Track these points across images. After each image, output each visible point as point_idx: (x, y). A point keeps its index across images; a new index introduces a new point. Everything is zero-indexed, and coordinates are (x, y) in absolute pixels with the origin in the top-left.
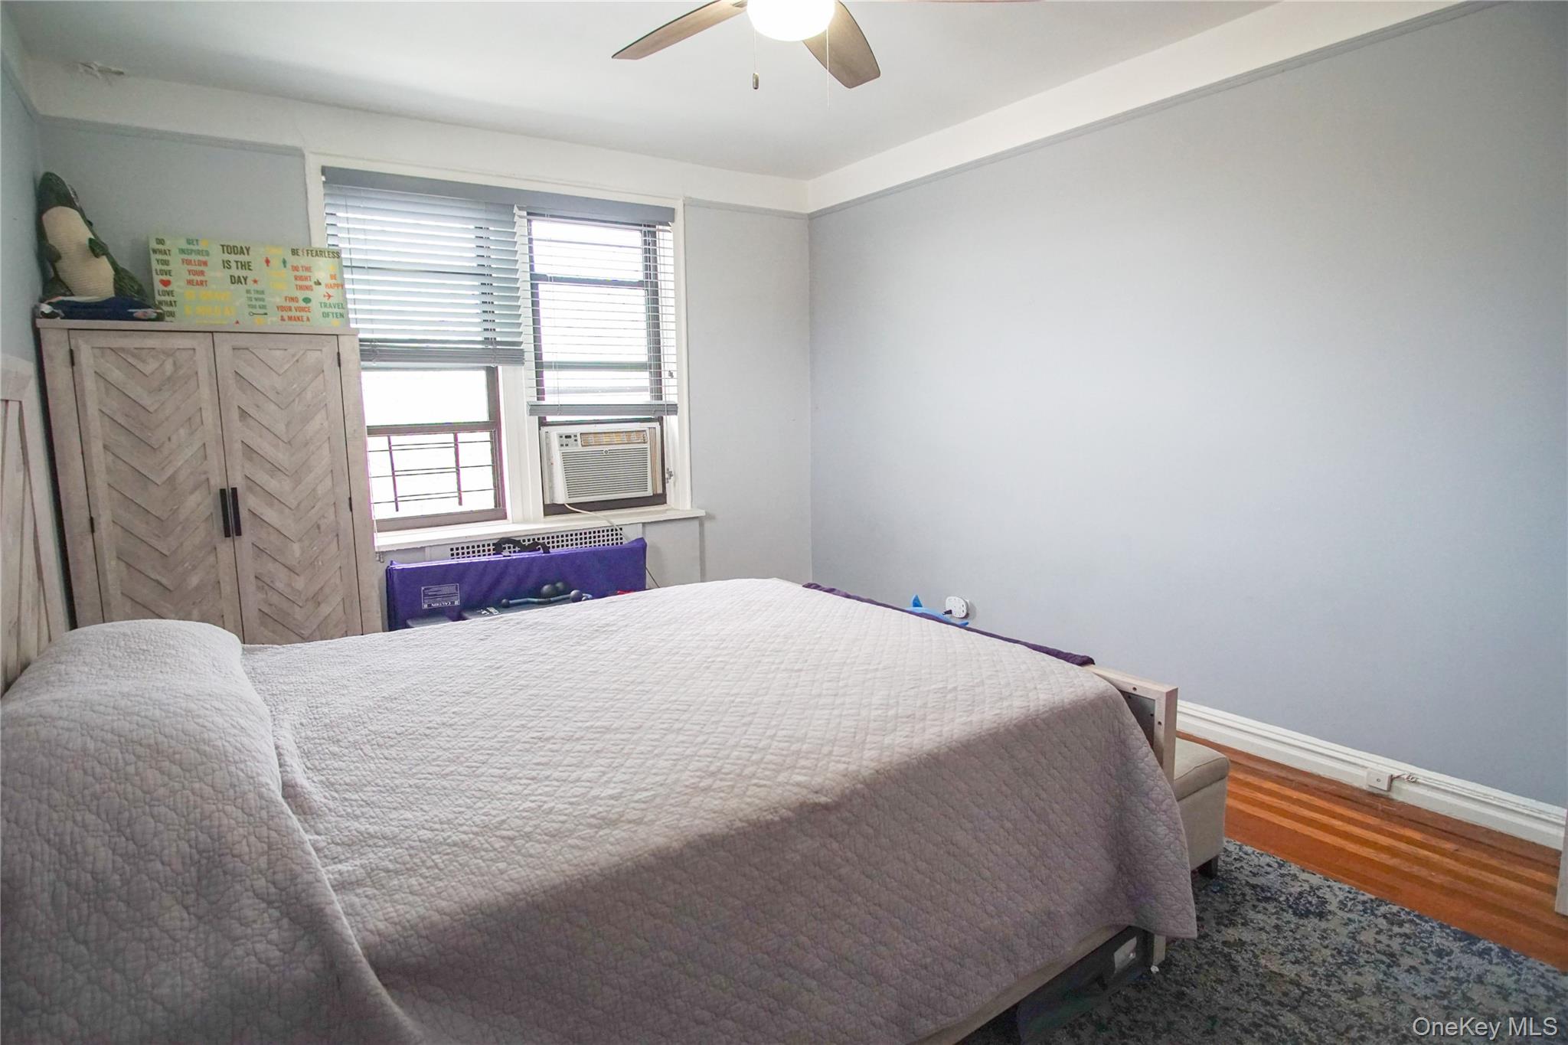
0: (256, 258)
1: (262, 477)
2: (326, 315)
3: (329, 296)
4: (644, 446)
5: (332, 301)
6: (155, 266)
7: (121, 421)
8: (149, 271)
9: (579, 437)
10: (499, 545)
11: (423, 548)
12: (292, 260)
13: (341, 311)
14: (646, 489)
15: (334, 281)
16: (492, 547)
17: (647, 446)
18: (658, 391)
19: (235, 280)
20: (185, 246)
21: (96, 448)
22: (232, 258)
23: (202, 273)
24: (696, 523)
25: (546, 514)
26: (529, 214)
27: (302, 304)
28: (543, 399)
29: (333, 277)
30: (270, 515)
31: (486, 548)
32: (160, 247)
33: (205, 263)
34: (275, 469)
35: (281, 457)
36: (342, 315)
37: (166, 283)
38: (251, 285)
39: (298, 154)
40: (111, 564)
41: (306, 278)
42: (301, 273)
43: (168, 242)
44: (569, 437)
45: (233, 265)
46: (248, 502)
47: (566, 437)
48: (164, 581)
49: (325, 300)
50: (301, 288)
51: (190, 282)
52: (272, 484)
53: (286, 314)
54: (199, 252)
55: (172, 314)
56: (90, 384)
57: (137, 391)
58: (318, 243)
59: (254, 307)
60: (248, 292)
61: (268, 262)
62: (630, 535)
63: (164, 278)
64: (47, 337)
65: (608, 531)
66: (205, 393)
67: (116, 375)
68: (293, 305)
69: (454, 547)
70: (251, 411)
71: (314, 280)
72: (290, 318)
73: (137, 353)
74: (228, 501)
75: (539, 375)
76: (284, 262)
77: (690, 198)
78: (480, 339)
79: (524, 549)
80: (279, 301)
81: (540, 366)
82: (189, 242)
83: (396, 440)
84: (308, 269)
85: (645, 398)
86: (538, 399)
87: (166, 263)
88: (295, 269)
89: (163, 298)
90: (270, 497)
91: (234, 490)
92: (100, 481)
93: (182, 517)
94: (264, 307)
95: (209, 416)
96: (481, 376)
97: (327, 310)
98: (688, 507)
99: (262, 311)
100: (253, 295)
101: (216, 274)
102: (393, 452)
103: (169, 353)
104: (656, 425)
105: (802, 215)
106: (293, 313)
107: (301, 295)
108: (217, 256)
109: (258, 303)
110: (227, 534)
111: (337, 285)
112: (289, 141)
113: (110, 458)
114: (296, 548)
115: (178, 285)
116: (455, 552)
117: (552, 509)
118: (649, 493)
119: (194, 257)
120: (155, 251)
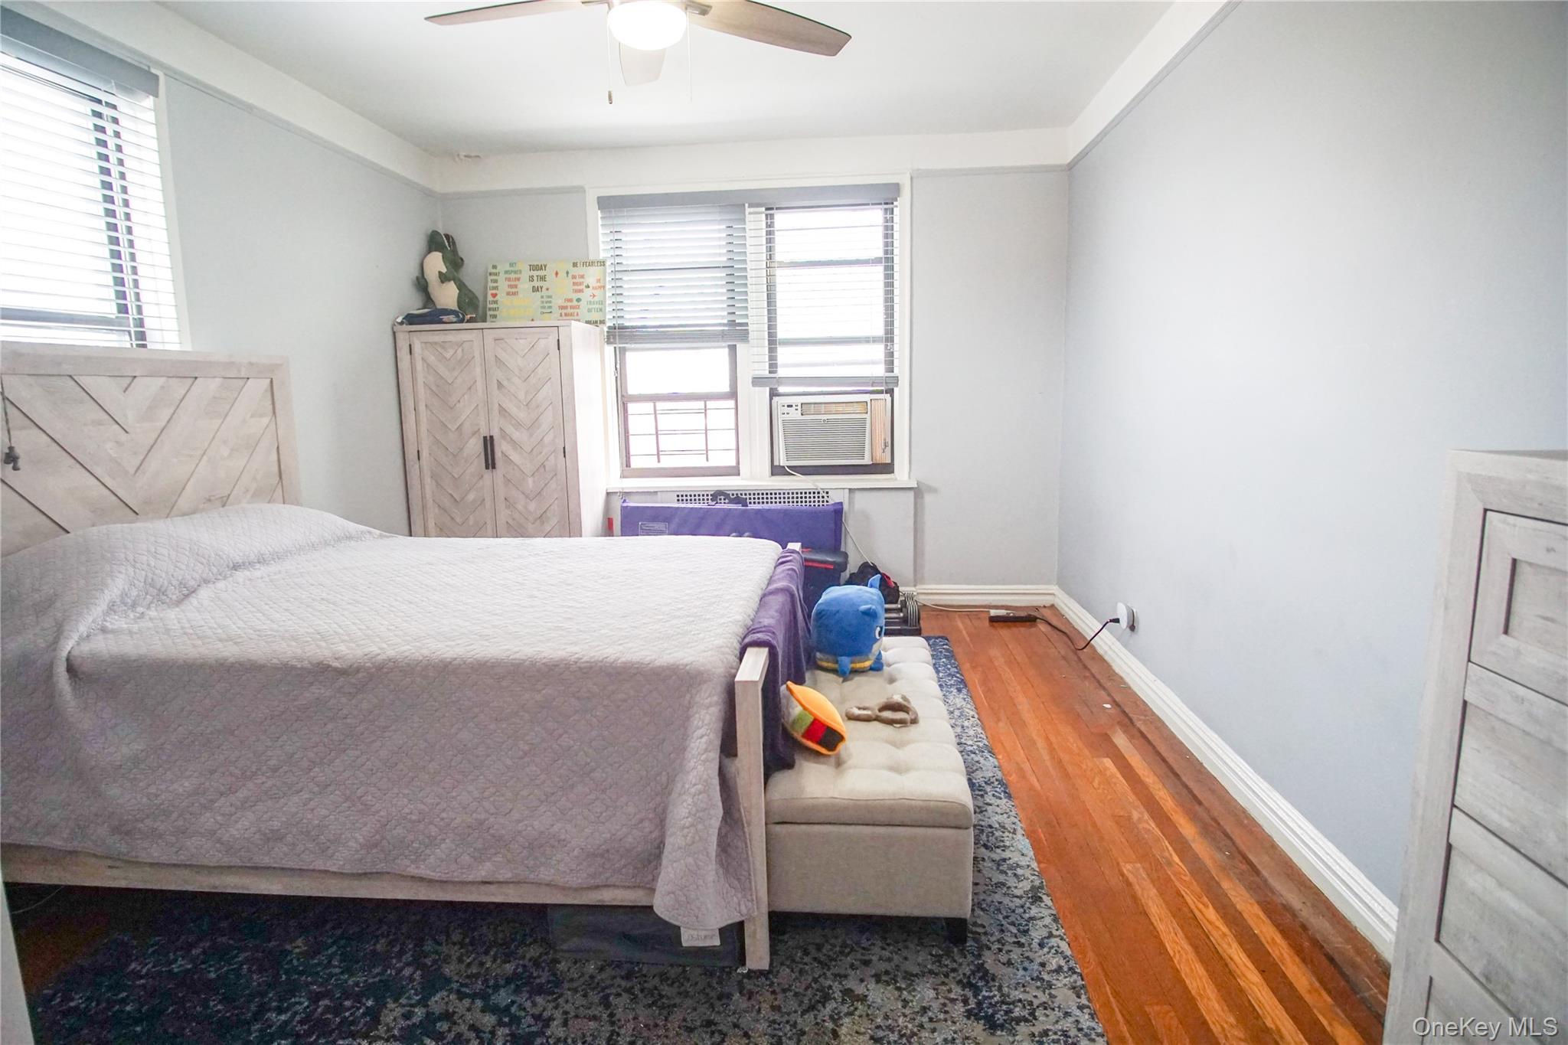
0: (549, 273)
1: (510, 429)
2: (589, 310)
3: (594, 296)
4: (864, 416)
5: (596, 299)
6: (490, 284)
7: (434, 388)
8: (486, 288)
9: (799, 407)
10: (717, 495)
11: (656, 493)
12: (573, 271)
13: (600, 306)
14: (863, 457)
15: (598, 284)
16: (710, 497)
17: (868, 416)
18: (890, 365)
19: (536, 289)
20: (508, 268)
21: (422, 408)
22: (535, 273)
23: (516, 286)
24: (911, 494)
25: (773, 474)
26: (767, 209)
27: (575, 303)
28: (775, 372)
29: (599, 281)
30: (515, 457)
31: (705, 497)
32: (494, 271)
33: (519, 279)
34: (518, 425)
35: (522, 415)
36: (601, 310)
37: (494, 295)
38: (544, 293)
39: (580, 190)
40: (428, 480)
41: (581, 284)
42: (578, 280)
43: (499, 267)
44: (791, 406)
45: (535, 278)
46: (501, 447)
47: (788, 406)
48: (455, 496)
49: (590, 299)
50: (577, 291)
51: (508, 294)
52: (516, 435)
53: (563, 311)
54: (515, 272)
55: (495, 316)
56: (419, 366)
57: (442, 370)
58: (592, 258)
59: (544, 307)
60: (542, 297)
61: (557, 274)
62: (835, 498)
63: (494, 292)
64: (400, 336)
65: (814, 493)
66: (478, 370)
67: (432, 359)
68: (569, 304)
69: (680, 494)
70: (505, 383)
71: (585, 284)
72: (566, 315)
73: (443, 345)
74: (489, 443)
75: (772, 350)
76: (567, 273)
77: (918, 170)
78: (725, 321)
79: (732, 501)
80: (561, 302)
81: (773, 342)
82: (511, 265)
83: (660, 405)
84: (582, 277)
85: (879, 371)
86: (770, 372)
87: (496, 281)
88: (574, 277)
89: (492, 306)
90: (513, 443)
91: (491, 437)
92: (424, 428)
93: (465, 455)
94: (550, 307)
95: (480, 385)
96: (724, 353)
97: (591, 307)
98: (906, 477)
99: (549, 310)
100: (545, 299)
101: (525, 286)
102: (658, 416)
103: (461, 344)
104: (888, 397)
105: (1060, 166)
106: (569, 311)
107: (575, 296)
108: (526, 273)
109: (547, 305)
110: (487, 468)
111: (600, 287)
112: (576, 183)
113: (429, 413)
114: (530, 481)
115: (501, 297)
116: (680, 498)
117: (777, 470)
118: (867, 461)
119: (513, 276)
120: (490, 274)
